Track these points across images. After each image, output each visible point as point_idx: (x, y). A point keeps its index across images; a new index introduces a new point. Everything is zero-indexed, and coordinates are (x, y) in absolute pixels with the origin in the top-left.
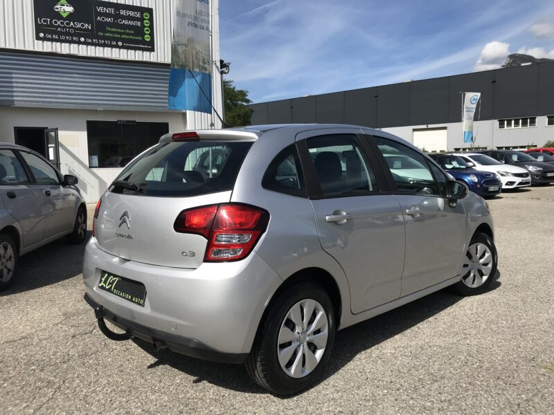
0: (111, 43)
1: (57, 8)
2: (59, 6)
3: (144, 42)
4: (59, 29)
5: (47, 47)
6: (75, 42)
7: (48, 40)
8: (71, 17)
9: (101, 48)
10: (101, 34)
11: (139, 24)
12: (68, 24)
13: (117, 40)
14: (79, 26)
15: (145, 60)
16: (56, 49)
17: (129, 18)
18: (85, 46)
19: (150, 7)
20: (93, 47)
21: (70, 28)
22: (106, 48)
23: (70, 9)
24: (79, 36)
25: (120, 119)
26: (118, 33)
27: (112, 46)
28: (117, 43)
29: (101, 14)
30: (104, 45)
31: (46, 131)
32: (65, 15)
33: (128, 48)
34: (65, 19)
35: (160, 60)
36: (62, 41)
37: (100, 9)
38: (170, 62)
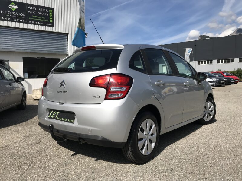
0: (34, 22)
1: (10, 7)
2: (11, 6)
3: (49, 23)
4: (11, 16)
5: (5, 23)
6: (18, 22)
7: (5, 20)
8: (16, 11)
9: (30, 25)
10: (30, 18)
11: (47, 15)
12: (15, 14)
13: (37, 21)
14: (20, 14)
15: (50, 30)
16: (9, 24)
17: (43, 12)
18: (22, 24)
19: (52, 7)
20: (26, 24)
22: (32, 25)
23: (16, 7)
24: (20, 19)
25: (38, 57)
26: (38, 18)
27: (35, 24)
28: (37, 23)
29: (30, 10)
30: (31, 24)
31: (3, 61)
32: (13, 10)
33: (42, 25)
34: (13, 12)
35: (57, 31)
36: (12, 21)
37: (30, 7)
38: (61, 32)
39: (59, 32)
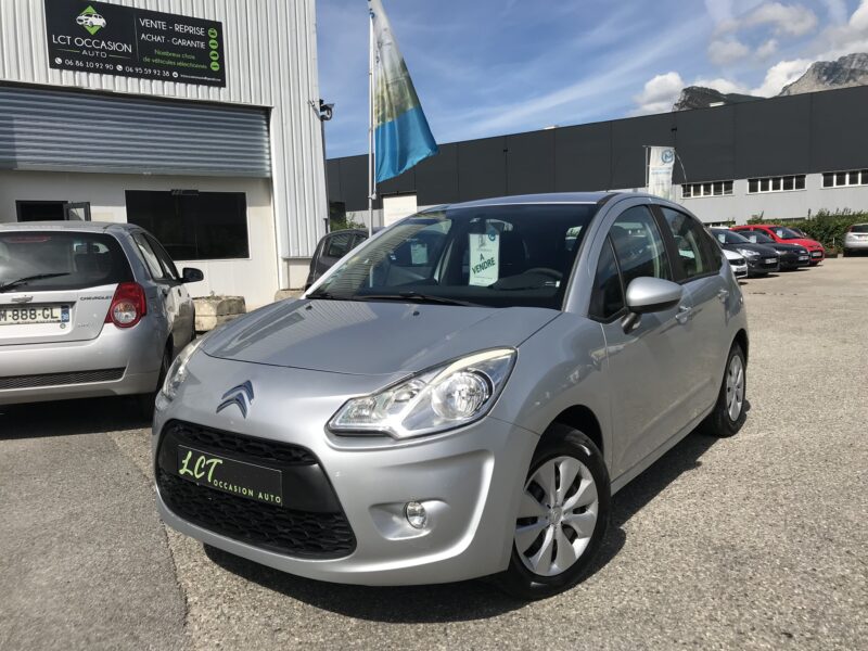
0: (162, 73)
1: (81, 21)
2: (83, 17)
3: (210, 73)
4: (84, 52)
5: (67, 79)
6: (108, 72)
7: (69, 68)
8: (102, 34)
9: (148, 81)
10: (147, 60)
11: (202, 45)
12: (97, 44)
13: (171, 69)
14: (114, 47)
15: (211, 99)
16: (80, 82)
17: (188, 36)
18: (124, 78)
19: (217, 20)
20: (136, 80)
21: (99, 50)
23: (100, 22)
24: (115, 62)
25: (175, 188)
26: (171, 59)
27: (164, 79)
28: (171, 74)
29: (146, 30)
30: (151, 77)
31: (65, 206)
32: (93, 31)
33: (187, 81)
34: (93, 37)
35: (234, 100)
36: (89, 71)
37: (145, 22)
38: (248, 102)
39: (243, 102)
